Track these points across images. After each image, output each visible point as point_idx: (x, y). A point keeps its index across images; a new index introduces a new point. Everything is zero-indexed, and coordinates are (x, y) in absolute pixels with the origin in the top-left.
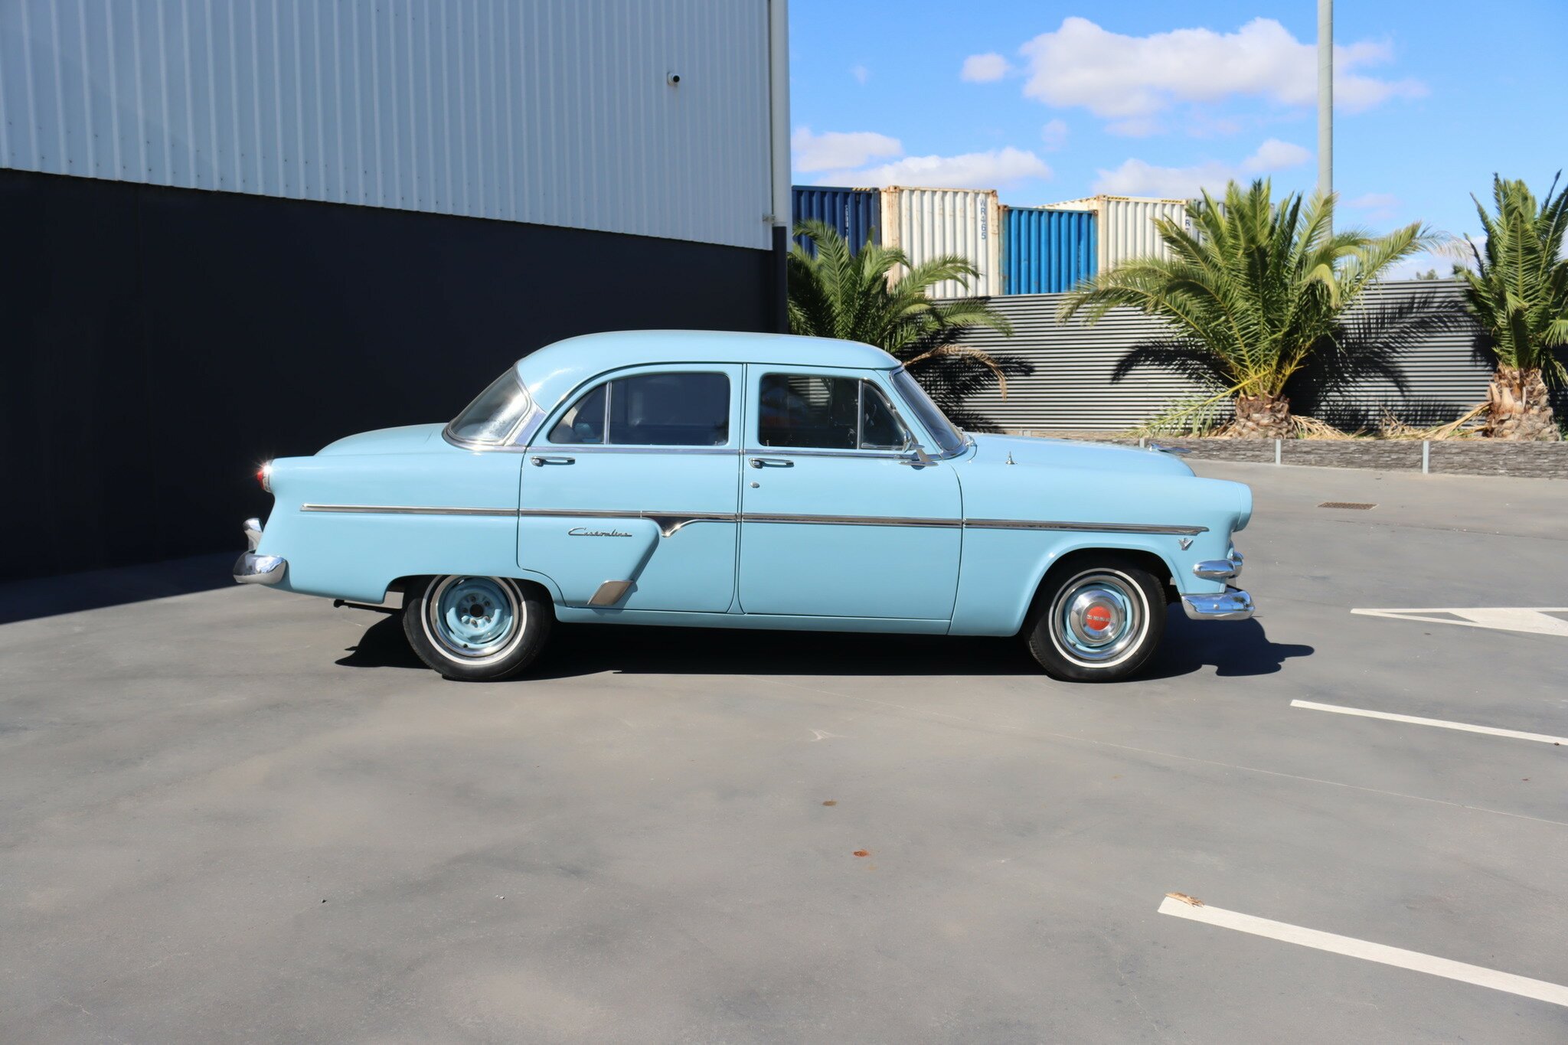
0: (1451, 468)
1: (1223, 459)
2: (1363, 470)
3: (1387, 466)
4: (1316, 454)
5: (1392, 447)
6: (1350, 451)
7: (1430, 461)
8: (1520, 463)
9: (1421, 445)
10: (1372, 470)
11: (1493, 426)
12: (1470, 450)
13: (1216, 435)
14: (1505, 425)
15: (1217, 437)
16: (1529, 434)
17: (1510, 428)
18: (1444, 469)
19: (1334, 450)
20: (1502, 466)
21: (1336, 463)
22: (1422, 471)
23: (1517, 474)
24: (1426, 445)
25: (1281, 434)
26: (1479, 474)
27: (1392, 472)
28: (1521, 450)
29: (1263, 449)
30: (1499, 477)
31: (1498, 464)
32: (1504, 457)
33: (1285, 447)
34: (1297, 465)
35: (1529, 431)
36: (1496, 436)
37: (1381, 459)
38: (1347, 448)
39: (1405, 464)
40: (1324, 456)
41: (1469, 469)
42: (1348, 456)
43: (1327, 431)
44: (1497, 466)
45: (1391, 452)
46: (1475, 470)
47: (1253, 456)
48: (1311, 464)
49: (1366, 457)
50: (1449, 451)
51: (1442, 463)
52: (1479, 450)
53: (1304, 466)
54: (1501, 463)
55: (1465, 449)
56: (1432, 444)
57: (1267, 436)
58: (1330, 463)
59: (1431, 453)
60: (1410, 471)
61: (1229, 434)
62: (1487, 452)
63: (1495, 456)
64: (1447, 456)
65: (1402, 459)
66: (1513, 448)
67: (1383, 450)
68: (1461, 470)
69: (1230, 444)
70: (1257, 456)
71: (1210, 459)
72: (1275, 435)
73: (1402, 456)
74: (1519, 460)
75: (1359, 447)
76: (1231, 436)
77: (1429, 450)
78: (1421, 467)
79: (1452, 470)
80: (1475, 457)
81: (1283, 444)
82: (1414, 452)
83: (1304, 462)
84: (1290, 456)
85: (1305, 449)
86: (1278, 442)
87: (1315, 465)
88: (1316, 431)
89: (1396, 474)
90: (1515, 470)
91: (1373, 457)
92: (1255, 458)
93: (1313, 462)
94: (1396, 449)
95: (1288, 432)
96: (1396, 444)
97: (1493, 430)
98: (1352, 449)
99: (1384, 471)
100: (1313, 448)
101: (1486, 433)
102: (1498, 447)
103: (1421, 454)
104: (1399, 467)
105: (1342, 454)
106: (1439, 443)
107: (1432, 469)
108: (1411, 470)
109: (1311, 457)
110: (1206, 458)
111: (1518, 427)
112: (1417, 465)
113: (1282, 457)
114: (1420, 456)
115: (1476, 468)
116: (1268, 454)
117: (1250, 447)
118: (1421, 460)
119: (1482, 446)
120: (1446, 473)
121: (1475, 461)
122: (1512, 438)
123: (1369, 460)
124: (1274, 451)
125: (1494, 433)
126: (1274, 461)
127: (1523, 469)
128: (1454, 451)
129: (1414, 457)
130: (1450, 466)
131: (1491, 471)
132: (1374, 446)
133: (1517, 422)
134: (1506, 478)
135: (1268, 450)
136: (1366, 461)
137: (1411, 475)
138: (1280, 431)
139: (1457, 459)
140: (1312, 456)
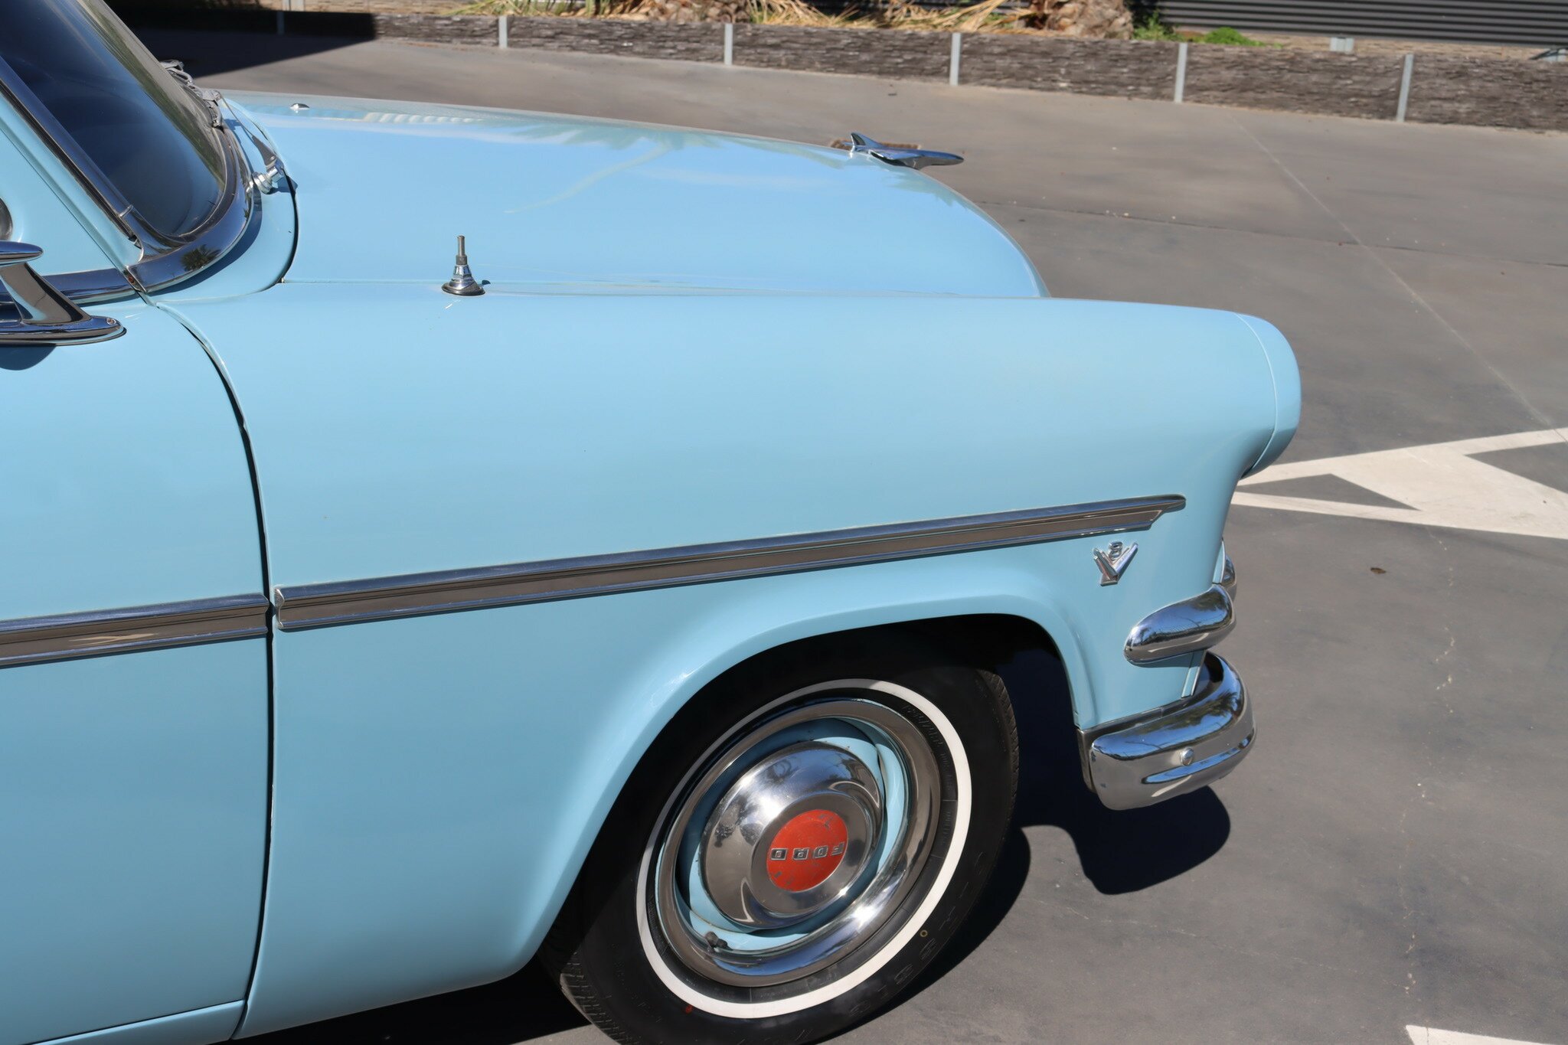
0: (991, 77)
1: (638, 54)
2: (862, 77)
3: (899, 72)
4: (790, 49)
5: (906, 41)
6: (839, 45)
7: (961, 64)
8: (1089, 72)
9: (949, 40)
10: (874, 78)
11: (1046, 12)
12: (1019, 49)
13: (622, 12)
14: (1062, 11)
15: (625, 16)
16: (1097, 27)
17: (1070, 16)
18: (980, 80)
19: (815, 44)
20: (1064, 76)
21: (818, 65)
22: (948, 82)
23: (1084, 89)
24: (956, 39)
25: (728, 13)
26: (1031, 88)
27: (904, 82)
28: (1091, 52)
29: (705, 38)
30: (1058, 94)
31: (1058, 72)
32: (1067, 63)
33: (739, 37)
34: (759, 66)
35: (1097, 21)
36: (1050, 27)
37: (889, 60)
38: (839, 41)
39: (923, 70)
40: (800, 52)
41: (1018, 79)
42: (838, 54)
43: (796, 9)
44: (1057, 76)
45: (903, 49)
46: (1027, 82)
47: (687, 50)
48: (779, 66)
49: (865, 57)
50: (989, 50)
51: (978, 69)
52: (1032, 49)
53: (770, 70)
54: (1063, 71)
55: (1012, 48)
56: (965, 36)
57: (706, 16)
58: (810, 66)
59: (963, 52)
60: (930, 81)
61: (644, 10)
62: (1045, 54)
63: (1055, 59)
64: (986, 58)
65: (921, 60)
66: (1081, 49)
67: (891, 45)
68: (1004, 81)
69: (651, 29)
70: (694, 50)
71: (618, 54)
72: (719, 15)
73: (919, 56)
74: (1089, 67)
75: (855, 40)
76: (647, 14)
77: (961, 47)
78: (948, 75)
79: (993, 81)
80: (1026, 61)
81: (736, 32)
82: (937, 51)
83: (770, 63)
84: (747, 51)
85: (771, 41)
86: (729, 28)
87: (787, 67)
88: (780, 10)
89: (911, 86)
90: (1082, 84)
91: (876, 57)
92: (692, 54)
93: (783, 63)
94: (911, 44)
95: (738, 9)
96: (912, 36)
97: (1045, 17)
98: (845, 42)
99: (892, 80)
100: (784, 39)
101: (1033, 21)
102: (1059, 45)
103: (949, 53)
104: (915, 74)
105: (829, 50)
106: (975, 38)
107: (963, 79)
108: (934, 79)
109: (780, 54)
110: (611, 51)
111: (1082, 14)
112: (940, 71)
113: (734, 52)
114: (945, 58)
115: (1028, 79)
116: (711, 47)
117: (683, 34)
118: (948, 63)
119: (1037, 44)
120: (983, 84)
121: (1027, 67)
122: (1073, 32)
123: (870, 62)
124: (722, 43)
125: (1047, 23)
126: (722, 59)
127: (1093, 82)
128: (997, 50)
129: (938, 58)
130: (991, 76)
131: (1048, 84)
132: (879, 39)
133: (1081, 7)
134: (1068, 95)
135: (711, 41)
136: (866, 62)
137: (931, 87)
138: (726, 8)
139: (1000, 63)
140: (782, 52)
